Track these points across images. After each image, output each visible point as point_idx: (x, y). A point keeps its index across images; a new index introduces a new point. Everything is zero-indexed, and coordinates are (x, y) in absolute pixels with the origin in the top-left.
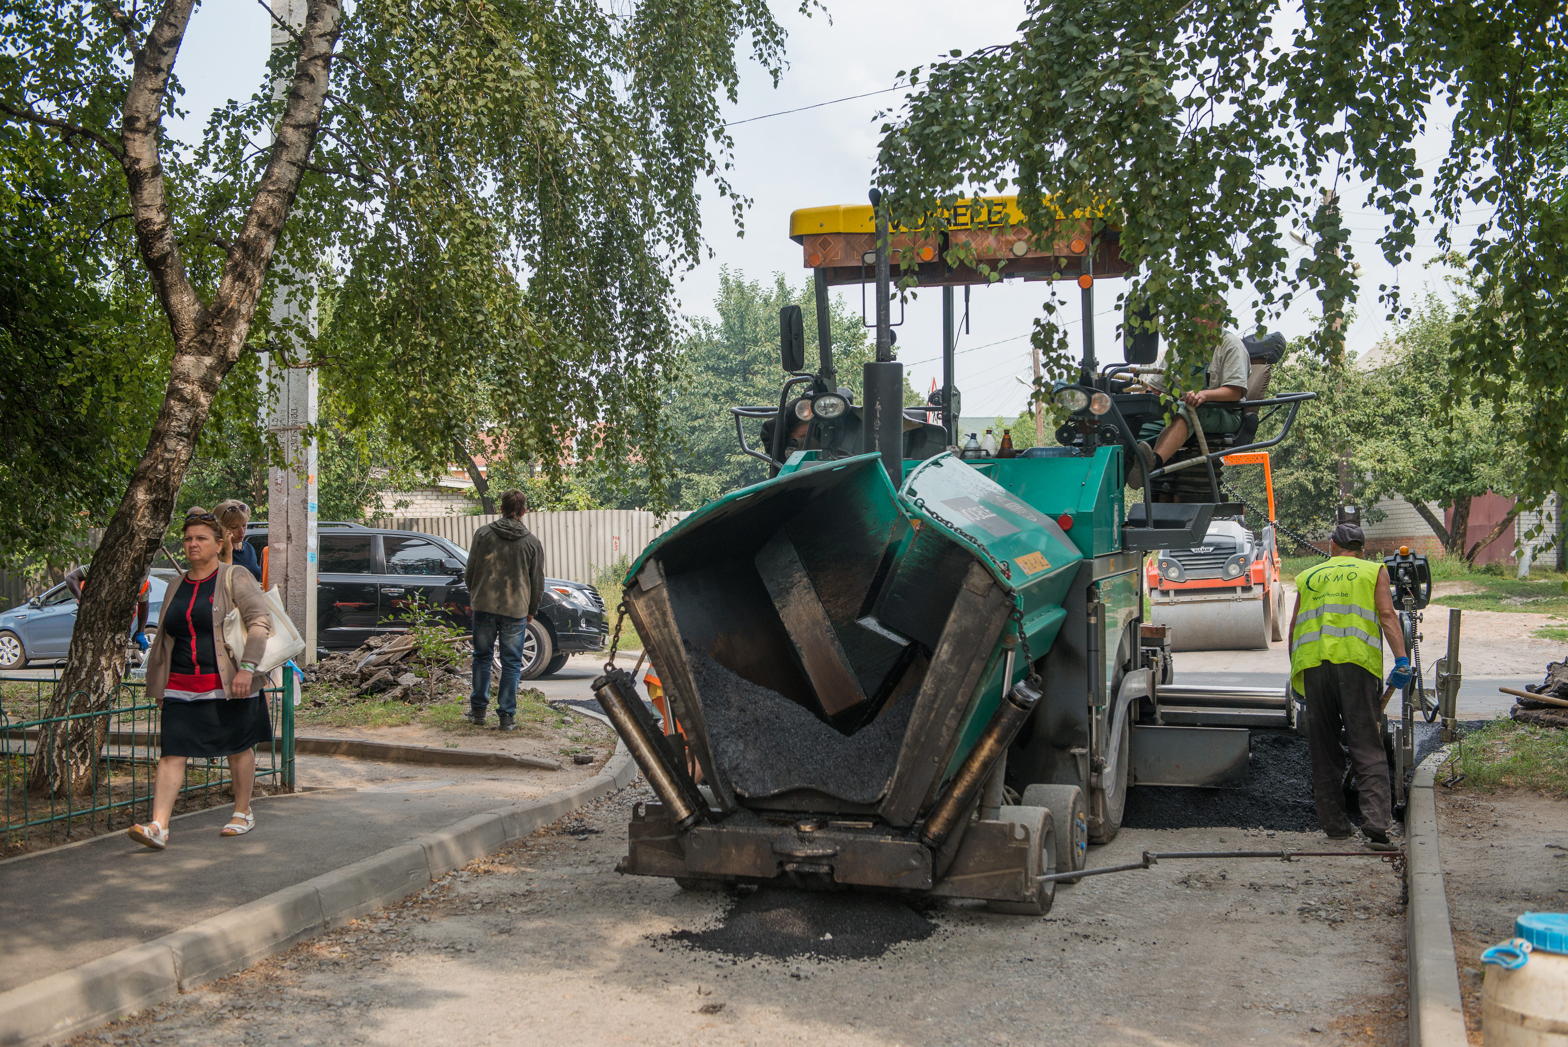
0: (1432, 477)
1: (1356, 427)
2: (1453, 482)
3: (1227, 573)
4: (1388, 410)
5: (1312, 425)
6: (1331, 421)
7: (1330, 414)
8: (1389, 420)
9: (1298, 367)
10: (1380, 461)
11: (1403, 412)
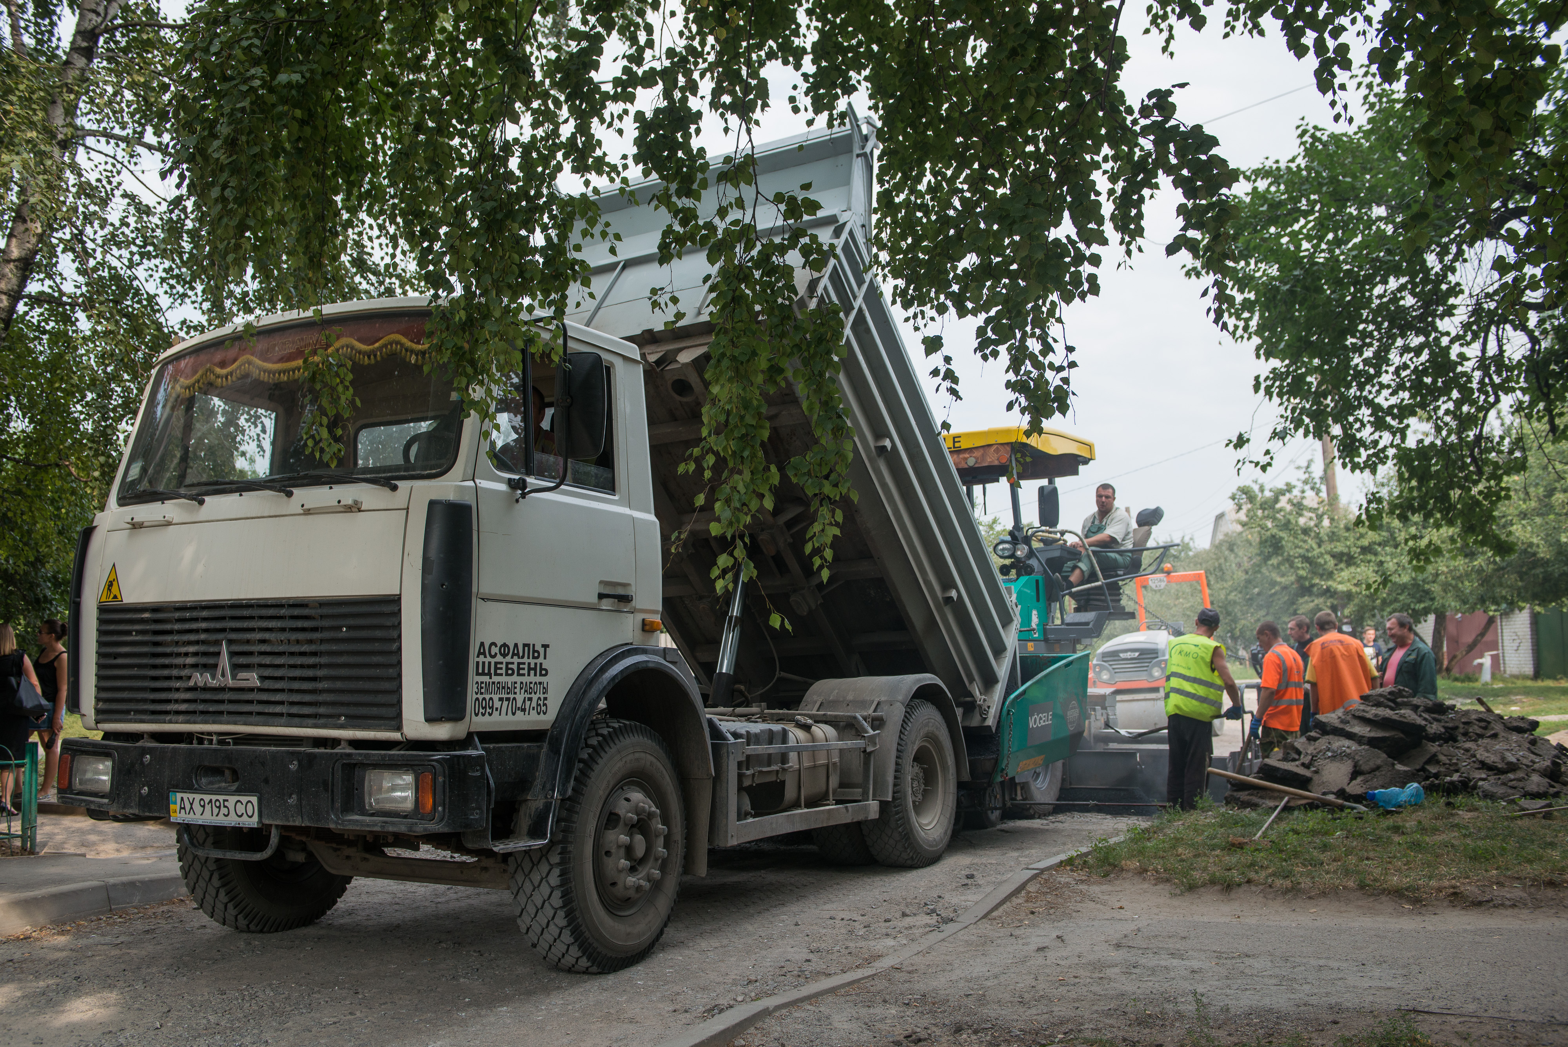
0: (1401, 598)
1: (1339, 557)
2: (1420, 601)
3: (1151, 675)
4: (1365, 542)
5: (1300, 556)
6: (1317, 551)
7: (1315, 546)
8: (1365, 550)
9: (1288, 507)
10: (1356, 585)
11: (1380, 544)
